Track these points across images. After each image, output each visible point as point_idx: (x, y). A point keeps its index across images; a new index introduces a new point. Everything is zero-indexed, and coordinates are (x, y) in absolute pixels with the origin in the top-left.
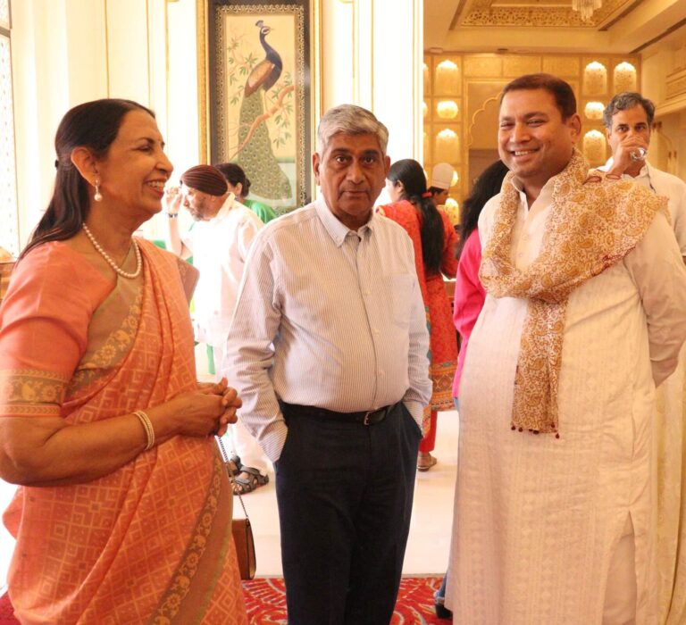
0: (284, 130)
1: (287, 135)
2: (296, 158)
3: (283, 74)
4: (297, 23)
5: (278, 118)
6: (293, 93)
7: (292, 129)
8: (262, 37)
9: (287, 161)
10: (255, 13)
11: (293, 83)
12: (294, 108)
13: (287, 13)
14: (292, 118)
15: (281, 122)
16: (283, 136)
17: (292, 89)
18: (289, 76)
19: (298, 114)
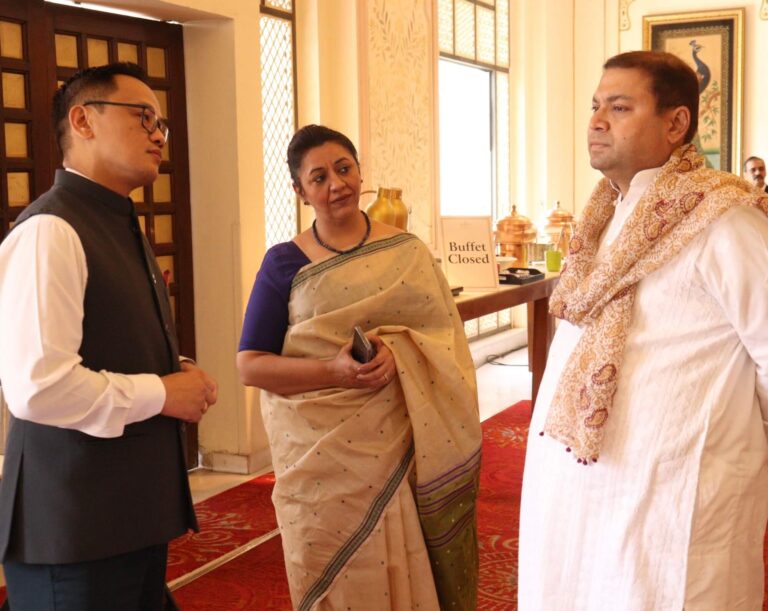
0: (711, 127)
1: (714, 132)
2: (719, 150)
3: (711, 82)
4: (723, 40)
5: (707, 118)
6: (719, 97)
7: (717, 127)
8: (694, 54)
9: (713, 153)
10: (688, 35)
11: (719, 90)
12: (719, 110)
13: (715, 33)
14: (718, 118)
15: (709, 121)
16: (709, 132)
17: (718, 94)
18: (715, 84)
19: (722, 114)
